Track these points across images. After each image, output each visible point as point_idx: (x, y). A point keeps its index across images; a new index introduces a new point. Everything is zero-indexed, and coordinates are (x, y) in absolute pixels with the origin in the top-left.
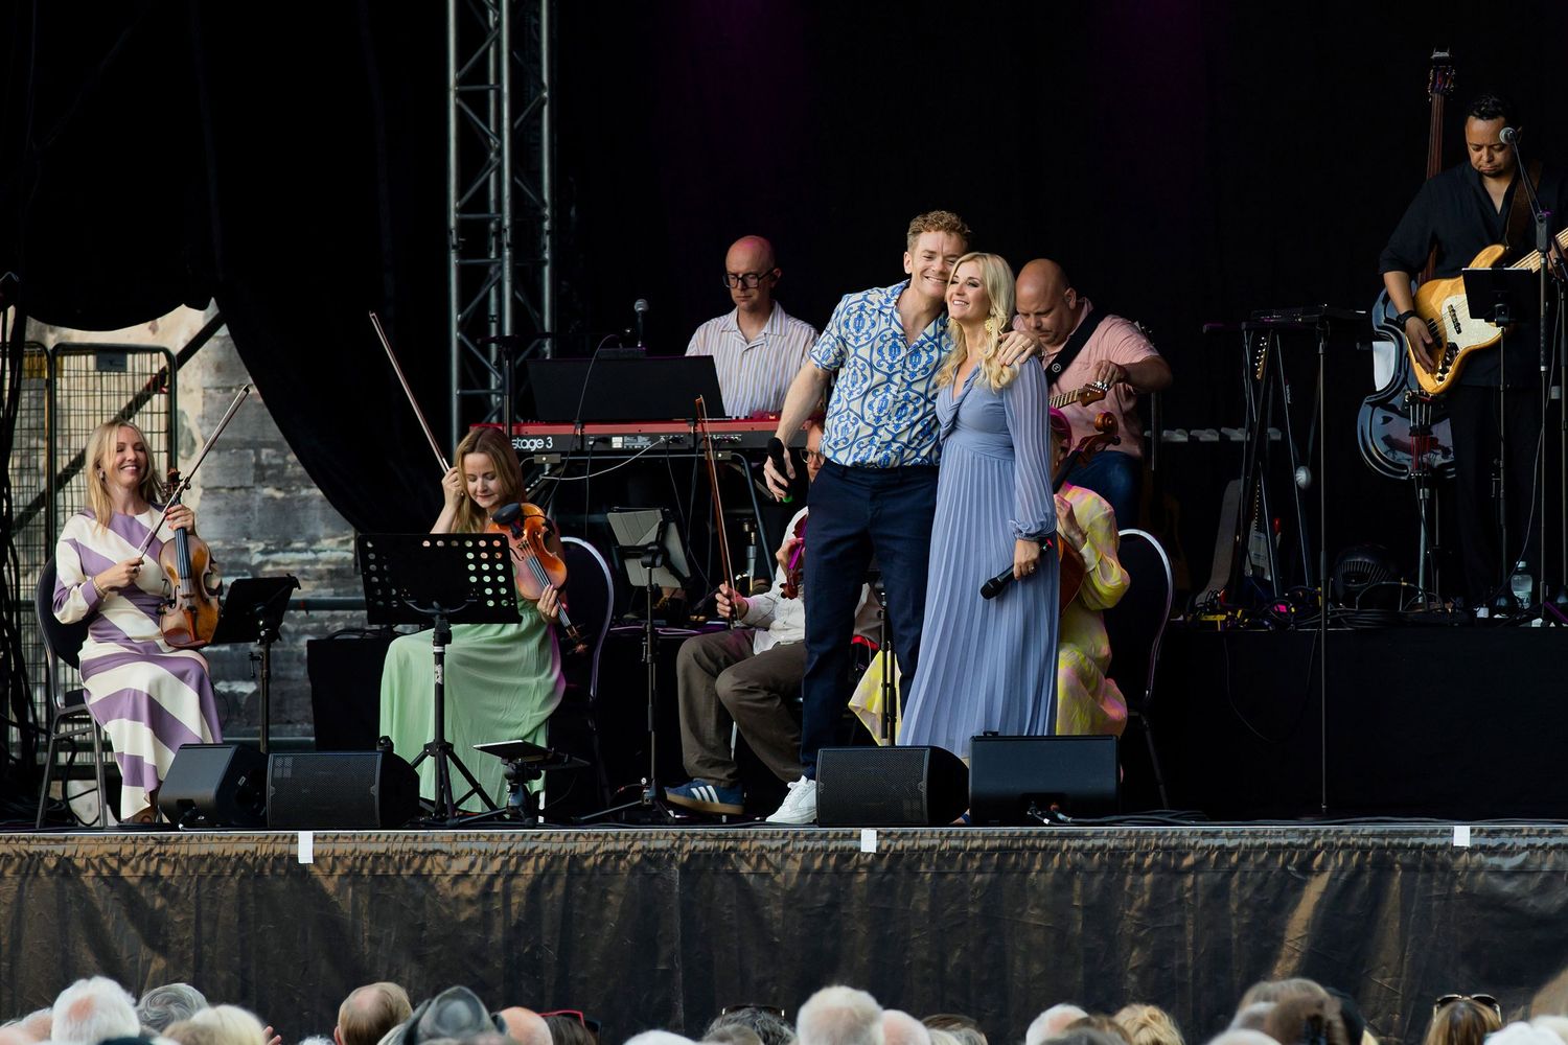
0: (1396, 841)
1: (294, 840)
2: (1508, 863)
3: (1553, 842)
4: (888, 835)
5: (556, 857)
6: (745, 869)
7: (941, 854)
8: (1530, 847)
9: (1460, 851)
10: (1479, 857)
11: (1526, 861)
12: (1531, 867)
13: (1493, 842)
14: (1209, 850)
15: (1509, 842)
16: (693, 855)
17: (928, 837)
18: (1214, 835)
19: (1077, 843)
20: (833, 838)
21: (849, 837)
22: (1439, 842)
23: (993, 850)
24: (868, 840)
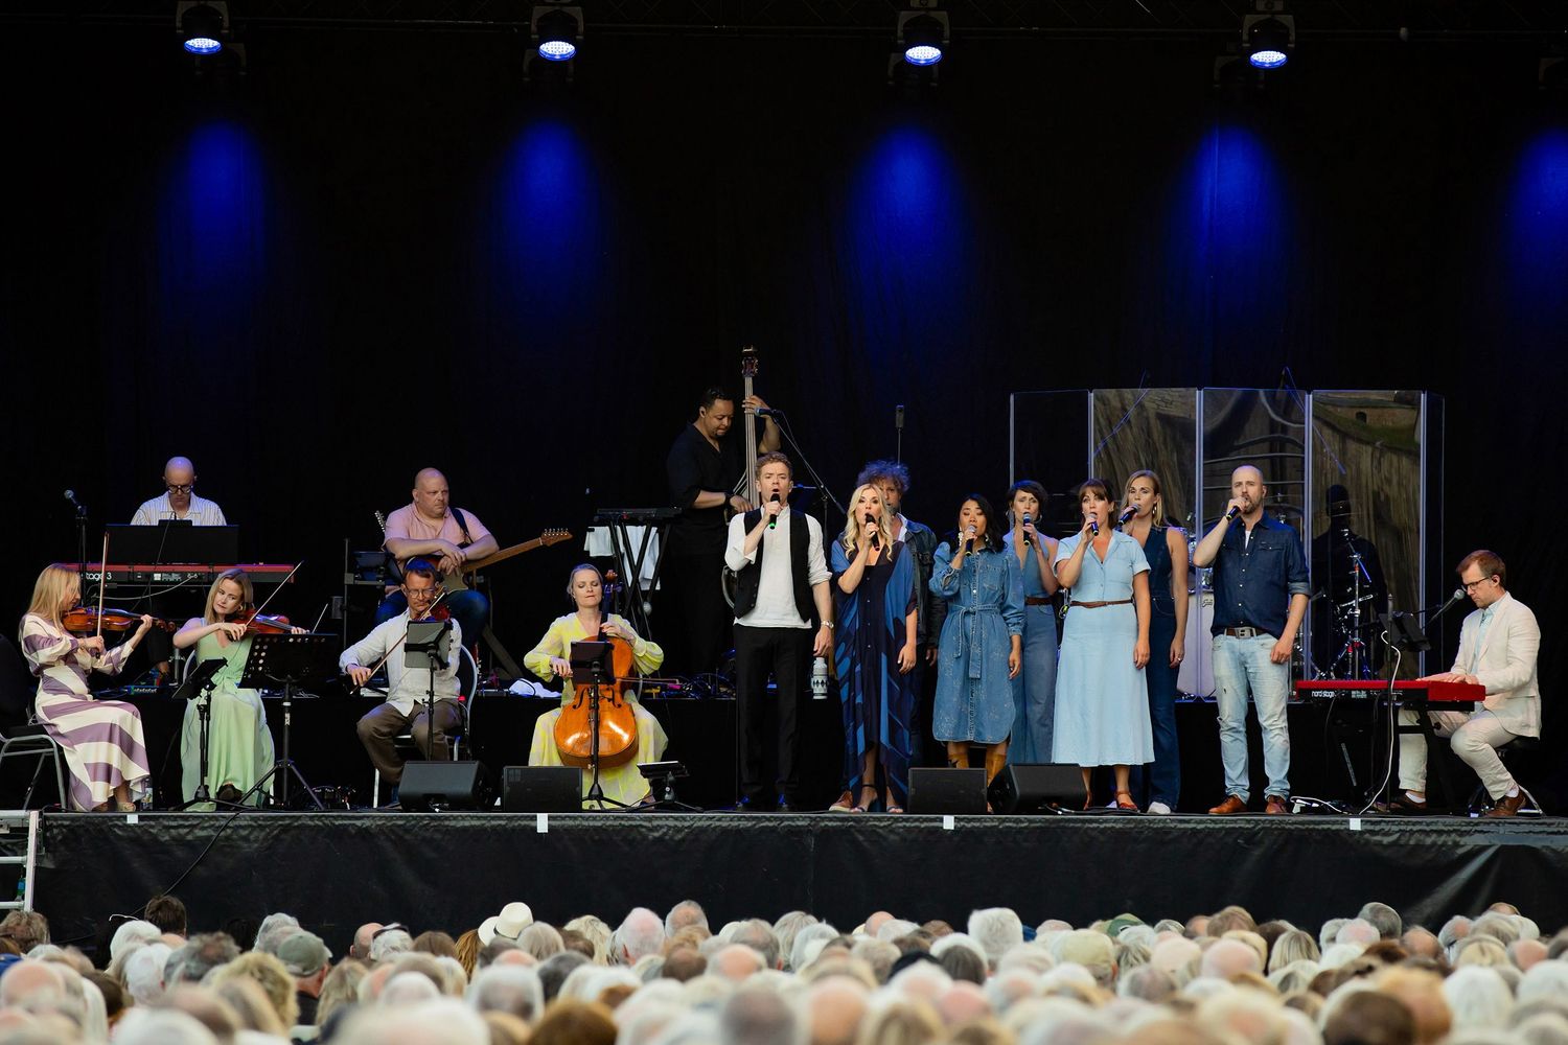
0: (1311, 827)
1: (534, 818)
2: (1386, 840)
3: (1415, 828)
4: (962, 820)
5: (725, 831)
6: (861, 838)
7: (1000, 831)
8: (1400, 830)
9: (1354, 832)
10: (1367, 835)
11: (1399, 838)
12: (1402, 842)
13: (1377, 828)
14: (1186, 829)
15: (1387, 828)
16: (826, 830)
17: (990, 820)
18: (1188, 822)
19: (1095, 825)
20: (921, 821)
21: (934, 820)
22: (1342, 827)
23: (1034, 828)
24: (949, 823)
